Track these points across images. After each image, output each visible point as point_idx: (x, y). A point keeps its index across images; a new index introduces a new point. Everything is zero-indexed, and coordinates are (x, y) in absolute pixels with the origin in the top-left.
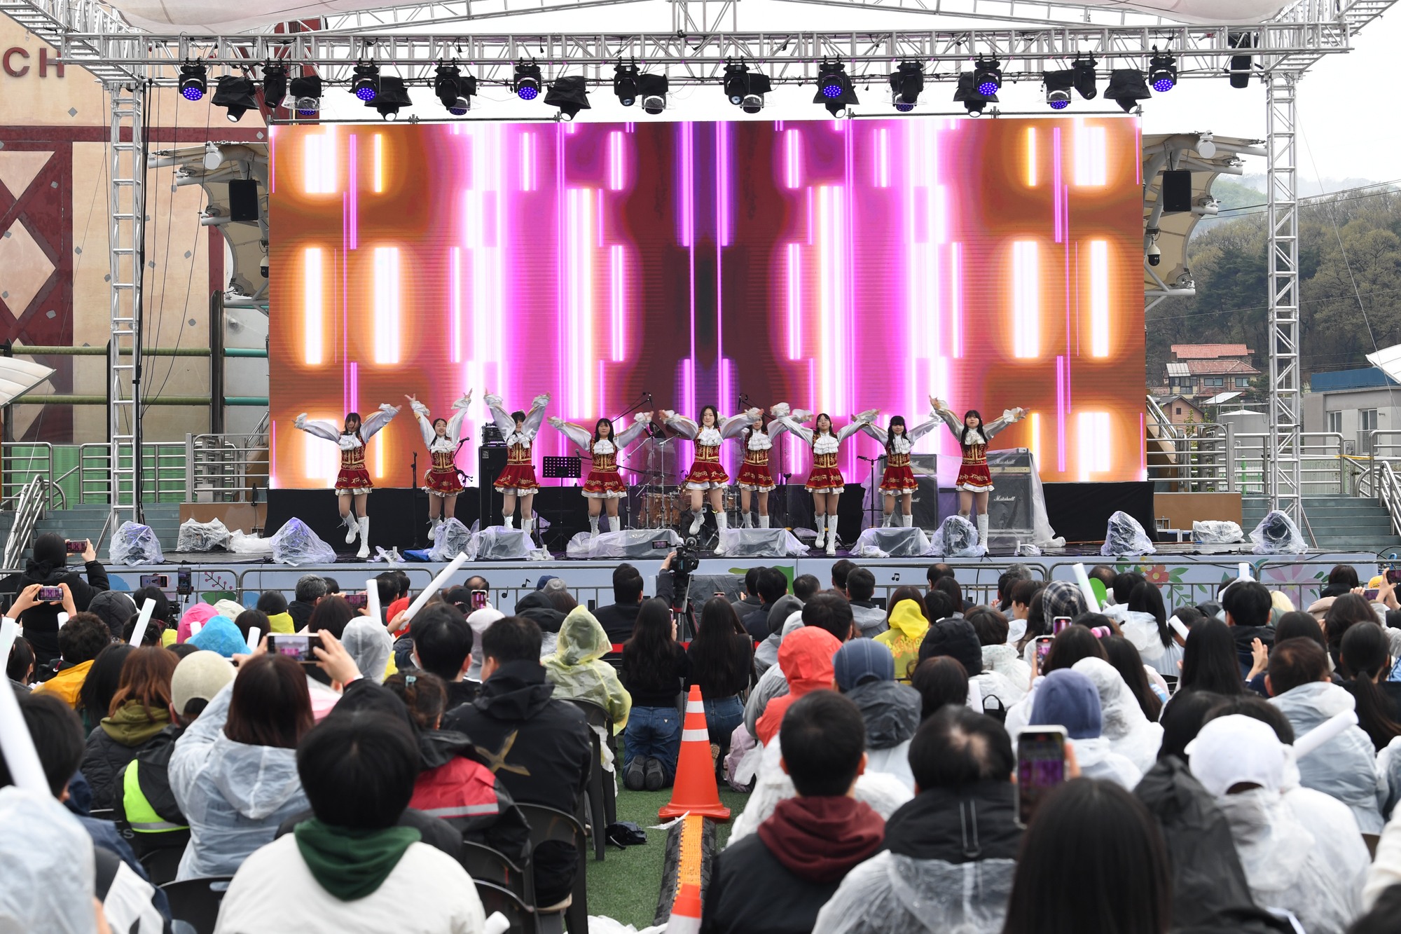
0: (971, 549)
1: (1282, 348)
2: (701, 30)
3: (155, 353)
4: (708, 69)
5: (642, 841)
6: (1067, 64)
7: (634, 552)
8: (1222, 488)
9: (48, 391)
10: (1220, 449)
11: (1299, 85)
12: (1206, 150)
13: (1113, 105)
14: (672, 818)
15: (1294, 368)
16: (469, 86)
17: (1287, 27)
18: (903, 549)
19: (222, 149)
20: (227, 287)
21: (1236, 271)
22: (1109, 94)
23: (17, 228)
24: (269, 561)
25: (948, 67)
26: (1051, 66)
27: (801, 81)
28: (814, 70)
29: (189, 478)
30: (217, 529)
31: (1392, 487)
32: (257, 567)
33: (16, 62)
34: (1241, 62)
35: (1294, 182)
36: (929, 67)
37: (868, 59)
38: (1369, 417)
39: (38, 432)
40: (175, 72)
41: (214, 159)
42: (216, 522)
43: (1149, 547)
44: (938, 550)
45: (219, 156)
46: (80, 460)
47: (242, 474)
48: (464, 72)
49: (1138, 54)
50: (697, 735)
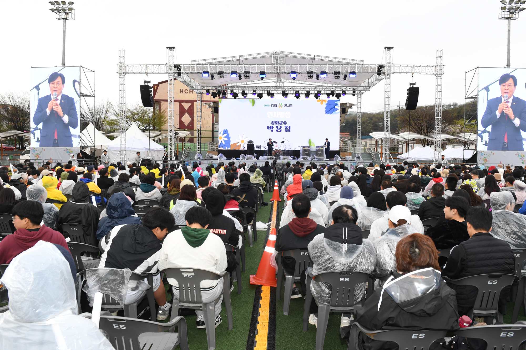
0: (315, 159)
1: (358, 132)
2: (279, 86)
3: (203, 131)
4: (280, 91)
5: (267, 205)
6: (330, 92)
7: (268, 159)
8: (349, 151)
9: (190, 136)
10: (349, 146)
11: (362, 96)
12: (348, 105)
13: (336, 98)
14: (272, 201)
15: (360, 135)
16: (246, 94)
17: (361, 87)
18: (306, 159)
19: (213, 103)
20: (214, 122)
21: (348, 123)
22: (335, 97)
23: (186, 114)
24: (217, 159)
25: (313, 92)
26: (328, 92)
27: (293, 94)
28: (294, 92)
29: (208, 148)
30: (211, 155)
31: (372, 152)
32: (215, 160)
33: (186, 91)
34: (354, 92)
35: (361, 109)
36: (311, 92)
37: (302, 90)
38: (366, 142)
39: (189, 141)
40: (205, 91)
41: (212, 104)
42: (211, 154)
43: (341, 160)
44: (311, 159)
45: (213, 104)
46: (194, 145)
47: (216, 147)
48: (246, 92)
49: (340, 90)
50: (276, 188)
